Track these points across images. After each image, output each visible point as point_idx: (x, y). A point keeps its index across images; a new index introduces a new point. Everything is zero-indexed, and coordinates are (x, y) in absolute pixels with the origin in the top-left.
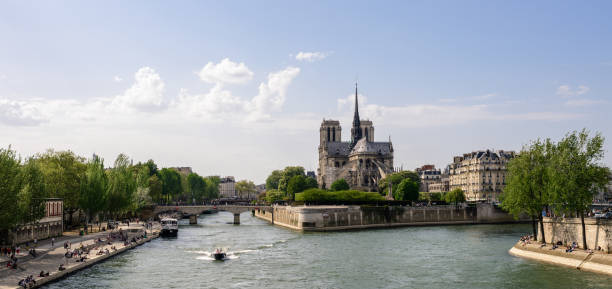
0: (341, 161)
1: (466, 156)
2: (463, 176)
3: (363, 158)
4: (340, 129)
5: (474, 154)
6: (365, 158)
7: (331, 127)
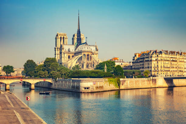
4: (66, 38)
6: (86, 54)
7: (62, 37)
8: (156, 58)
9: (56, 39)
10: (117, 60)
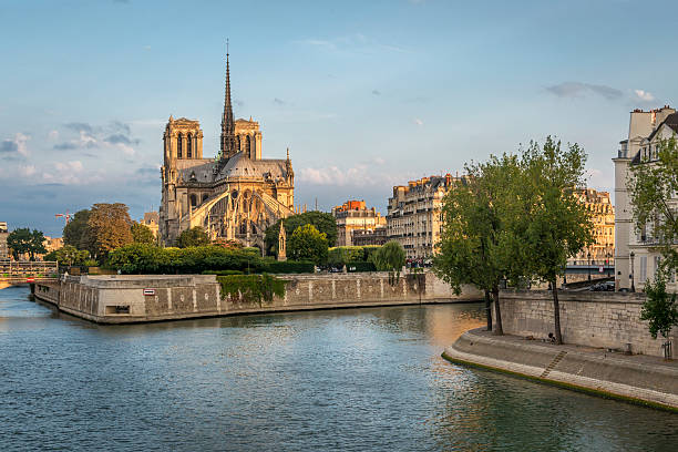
0: (199, 194)
1: (413, 187)
2: (408, 221)
3: (238, 188)
4: (198, 136)
6: (243, 188)
9: (164, 139)
10: (352, 211)
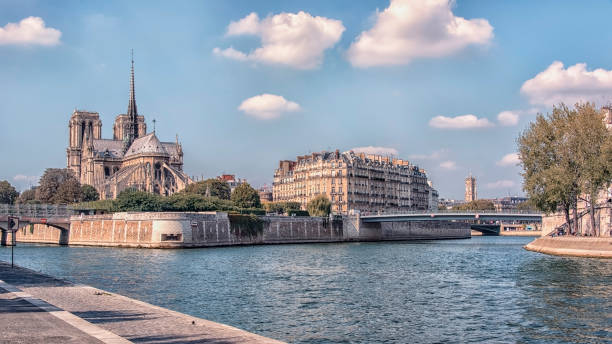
0: (112, 167)
1: (300, 159)
3: (151, 161)
4: (100, 124)
5: (316, 155)
7: (87, 121)
8: (337, 170)
9: (70, 126)
